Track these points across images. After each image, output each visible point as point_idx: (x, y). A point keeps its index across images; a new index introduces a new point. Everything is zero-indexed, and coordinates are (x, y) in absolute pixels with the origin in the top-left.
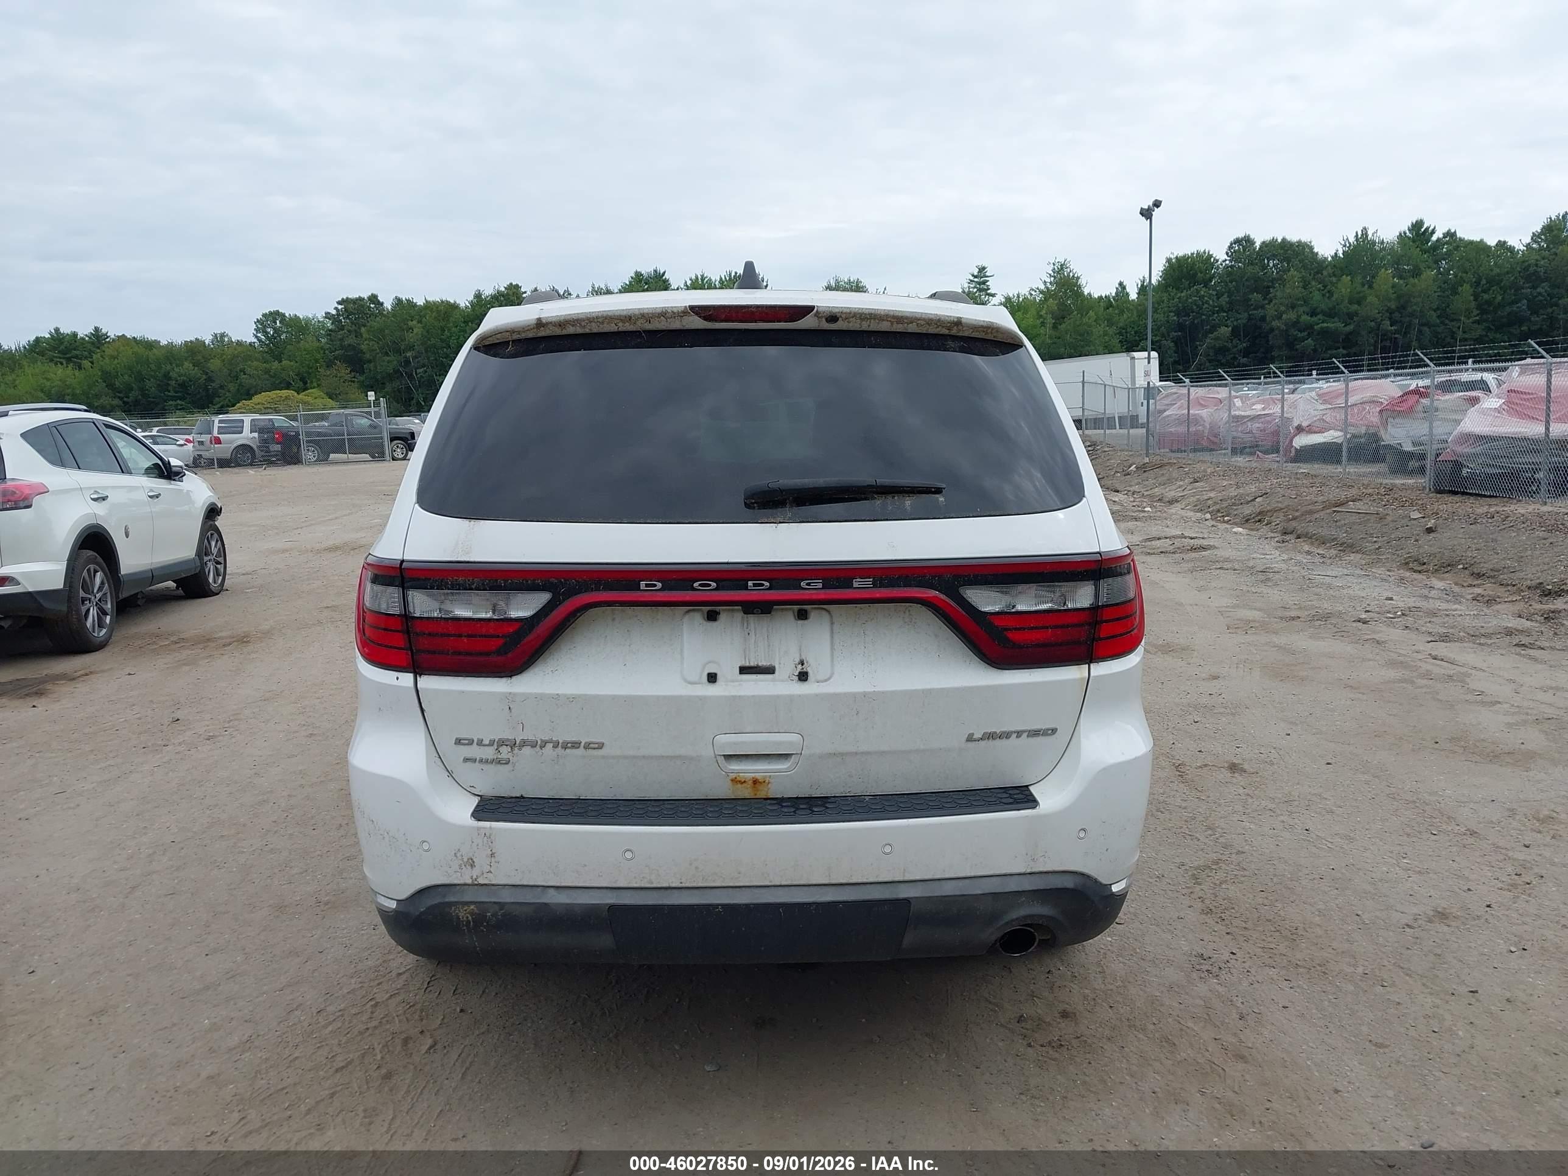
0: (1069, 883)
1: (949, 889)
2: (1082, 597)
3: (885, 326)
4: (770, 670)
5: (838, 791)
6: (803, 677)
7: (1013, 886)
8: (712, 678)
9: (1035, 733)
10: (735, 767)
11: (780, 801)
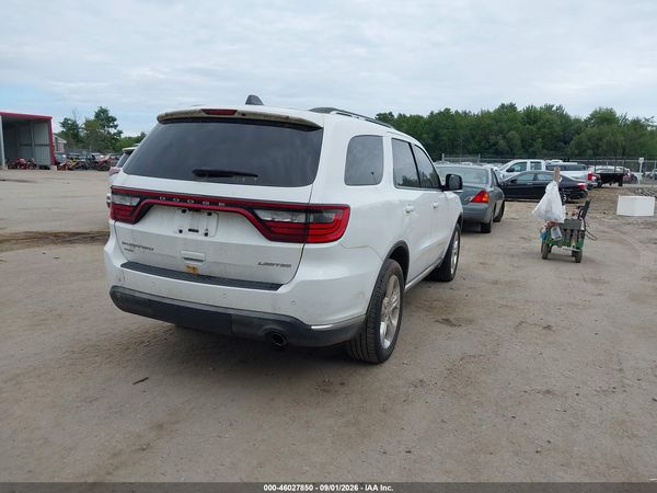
0: (288, 320)
1: (244, 313)
2: (301, 218)
3: (262, 118)
4: (197, 231)
5: (219, 275)
6: (206, 235)
7: (266, 316)
8: (181, 231)
9: (283, 265)
10: (188, 262)
11: (199, 275)
